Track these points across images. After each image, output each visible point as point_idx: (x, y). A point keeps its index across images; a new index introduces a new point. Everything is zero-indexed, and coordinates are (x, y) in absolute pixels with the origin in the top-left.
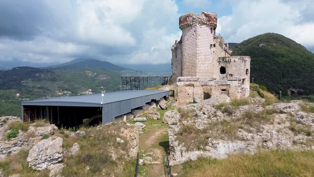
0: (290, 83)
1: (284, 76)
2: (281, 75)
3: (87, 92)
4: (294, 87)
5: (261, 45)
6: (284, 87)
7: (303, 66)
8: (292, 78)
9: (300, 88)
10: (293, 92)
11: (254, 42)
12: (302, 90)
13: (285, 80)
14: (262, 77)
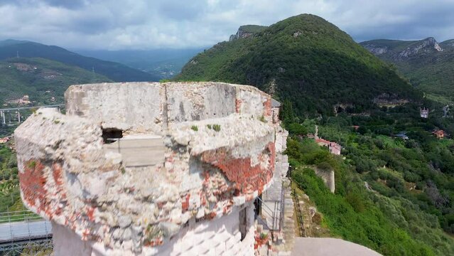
0: (338, 96)
1: (328, 85)
2: (325, 83)
3: (21, 101)
4: (342, 102)
5: (296, 34)
6: (329, 102)
7: (352, 68)
8: (339, 87)
9: (349, 103)
10: (340, 110)
11: (285, 29)
12: (351, 106)
13: (331, 91)
14: (299, 88)
